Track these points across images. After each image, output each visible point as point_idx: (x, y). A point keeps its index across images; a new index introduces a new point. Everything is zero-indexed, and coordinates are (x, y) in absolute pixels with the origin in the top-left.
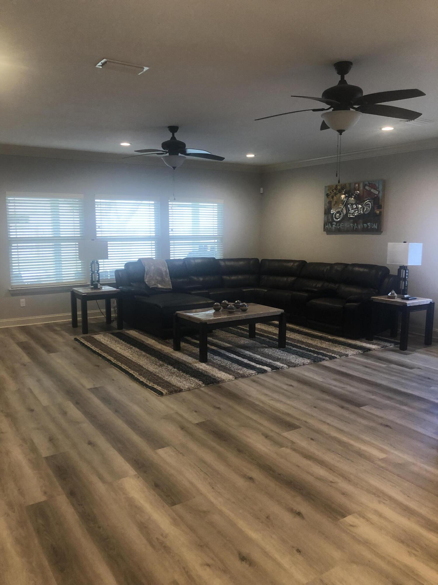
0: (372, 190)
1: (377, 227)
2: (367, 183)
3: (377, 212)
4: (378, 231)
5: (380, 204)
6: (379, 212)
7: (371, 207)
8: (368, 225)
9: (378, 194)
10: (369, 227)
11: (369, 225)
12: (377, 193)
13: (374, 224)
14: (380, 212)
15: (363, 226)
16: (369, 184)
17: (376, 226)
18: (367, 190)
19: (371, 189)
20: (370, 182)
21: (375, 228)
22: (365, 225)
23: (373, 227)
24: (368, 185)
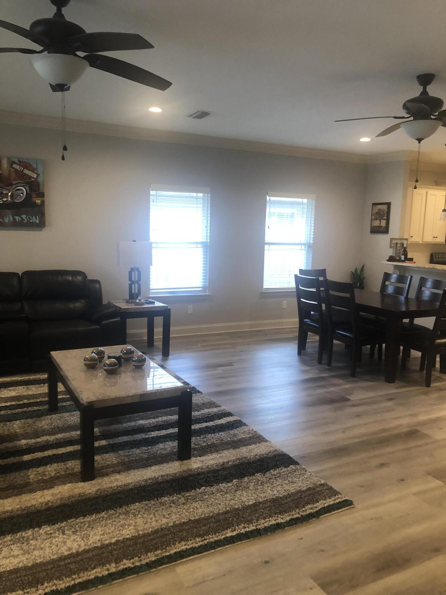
0: (26, 171)
1: (39, 221)
2: (16, 160)
3: (37, 201)
4: (41, 225)
5: (41, 191)
6: (41, 202)
7: (25, 194)
8: (22, 218)
9: (37, 177)
10: (25, 220)
11: (25, 219)
12: (35, 176)
13: (34, 217)
14: (43, 202)
15: (14, 219)
16: (20, 162)
17: (37, 219)
18: (16, 170)
19: (24, 169)
20: (21, 160)
21: (35, 222)
22: (17, 218)
23: (31, 221)
24: (18, 163)
